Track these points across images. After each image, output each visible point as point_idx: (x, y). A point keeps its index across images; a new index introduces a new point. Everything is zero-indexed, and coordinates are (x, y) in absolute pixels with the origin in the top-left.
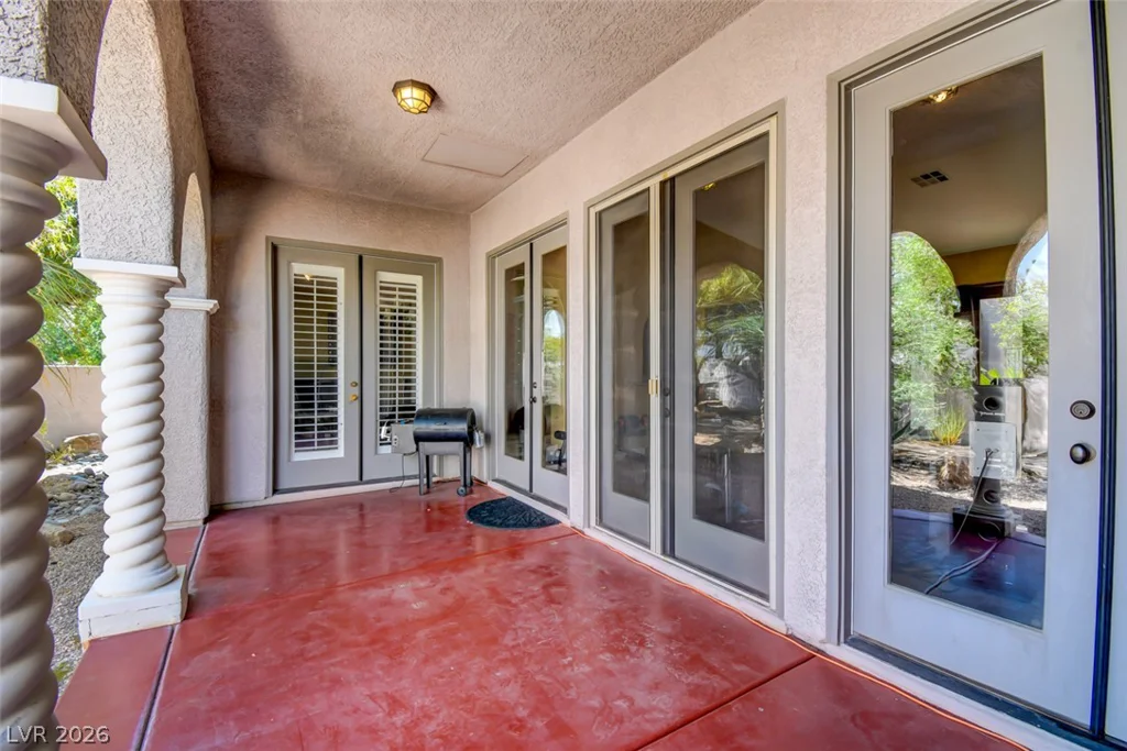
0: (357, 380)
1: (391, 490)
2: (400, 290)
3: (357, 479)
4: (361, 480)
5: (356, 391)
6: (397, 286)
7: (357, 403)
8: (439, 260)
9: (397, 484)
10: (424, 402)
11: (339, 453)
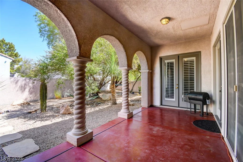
0: (178, 84)
1: (185, 111)
2: (190, 62)
3: (178, 106)
4: (179, 107)
5: (178, 86)
6: (189, 61)
7: (178, 89)
8: (200, 52)
9: (186, 109)
10: (196, 90)
11: (174, 100)
